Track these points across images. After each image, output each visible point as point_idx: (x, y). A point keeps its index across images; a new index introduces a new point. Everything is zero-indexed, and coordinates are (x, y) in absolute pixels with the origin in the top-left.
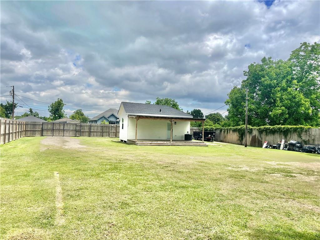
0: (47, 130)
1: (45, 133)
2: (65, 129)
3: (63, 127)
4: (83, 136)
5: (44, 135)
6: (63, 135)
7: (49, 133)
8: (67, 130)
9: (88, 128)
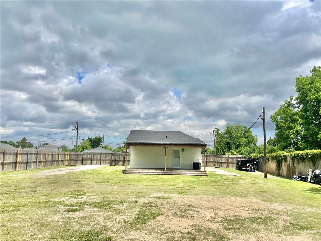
0: (87, 159)
1: (84, 162)
2: (101, 158)
3: (100, 156)
4: (118, 165)
5: (84, 164)
6: (100, 164)
7: (88, 162)
8: (103, 160)
9: (122, 157)
